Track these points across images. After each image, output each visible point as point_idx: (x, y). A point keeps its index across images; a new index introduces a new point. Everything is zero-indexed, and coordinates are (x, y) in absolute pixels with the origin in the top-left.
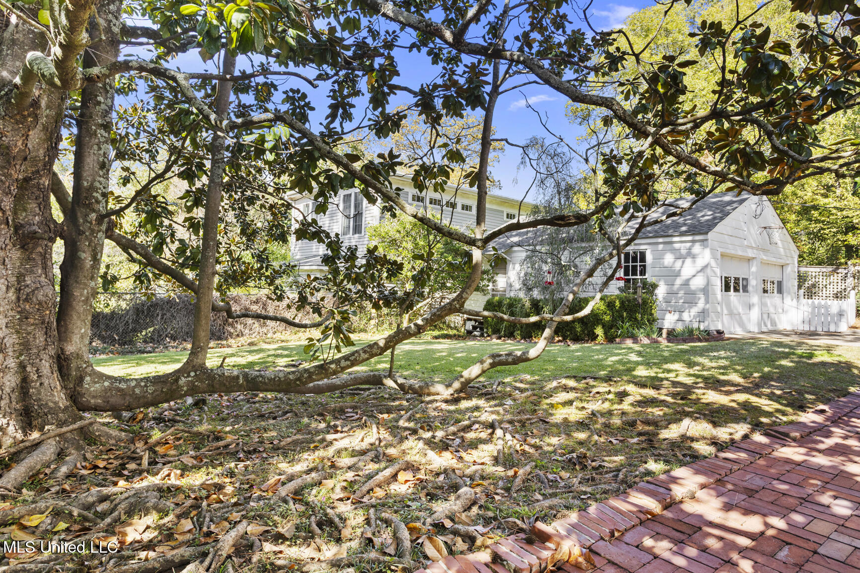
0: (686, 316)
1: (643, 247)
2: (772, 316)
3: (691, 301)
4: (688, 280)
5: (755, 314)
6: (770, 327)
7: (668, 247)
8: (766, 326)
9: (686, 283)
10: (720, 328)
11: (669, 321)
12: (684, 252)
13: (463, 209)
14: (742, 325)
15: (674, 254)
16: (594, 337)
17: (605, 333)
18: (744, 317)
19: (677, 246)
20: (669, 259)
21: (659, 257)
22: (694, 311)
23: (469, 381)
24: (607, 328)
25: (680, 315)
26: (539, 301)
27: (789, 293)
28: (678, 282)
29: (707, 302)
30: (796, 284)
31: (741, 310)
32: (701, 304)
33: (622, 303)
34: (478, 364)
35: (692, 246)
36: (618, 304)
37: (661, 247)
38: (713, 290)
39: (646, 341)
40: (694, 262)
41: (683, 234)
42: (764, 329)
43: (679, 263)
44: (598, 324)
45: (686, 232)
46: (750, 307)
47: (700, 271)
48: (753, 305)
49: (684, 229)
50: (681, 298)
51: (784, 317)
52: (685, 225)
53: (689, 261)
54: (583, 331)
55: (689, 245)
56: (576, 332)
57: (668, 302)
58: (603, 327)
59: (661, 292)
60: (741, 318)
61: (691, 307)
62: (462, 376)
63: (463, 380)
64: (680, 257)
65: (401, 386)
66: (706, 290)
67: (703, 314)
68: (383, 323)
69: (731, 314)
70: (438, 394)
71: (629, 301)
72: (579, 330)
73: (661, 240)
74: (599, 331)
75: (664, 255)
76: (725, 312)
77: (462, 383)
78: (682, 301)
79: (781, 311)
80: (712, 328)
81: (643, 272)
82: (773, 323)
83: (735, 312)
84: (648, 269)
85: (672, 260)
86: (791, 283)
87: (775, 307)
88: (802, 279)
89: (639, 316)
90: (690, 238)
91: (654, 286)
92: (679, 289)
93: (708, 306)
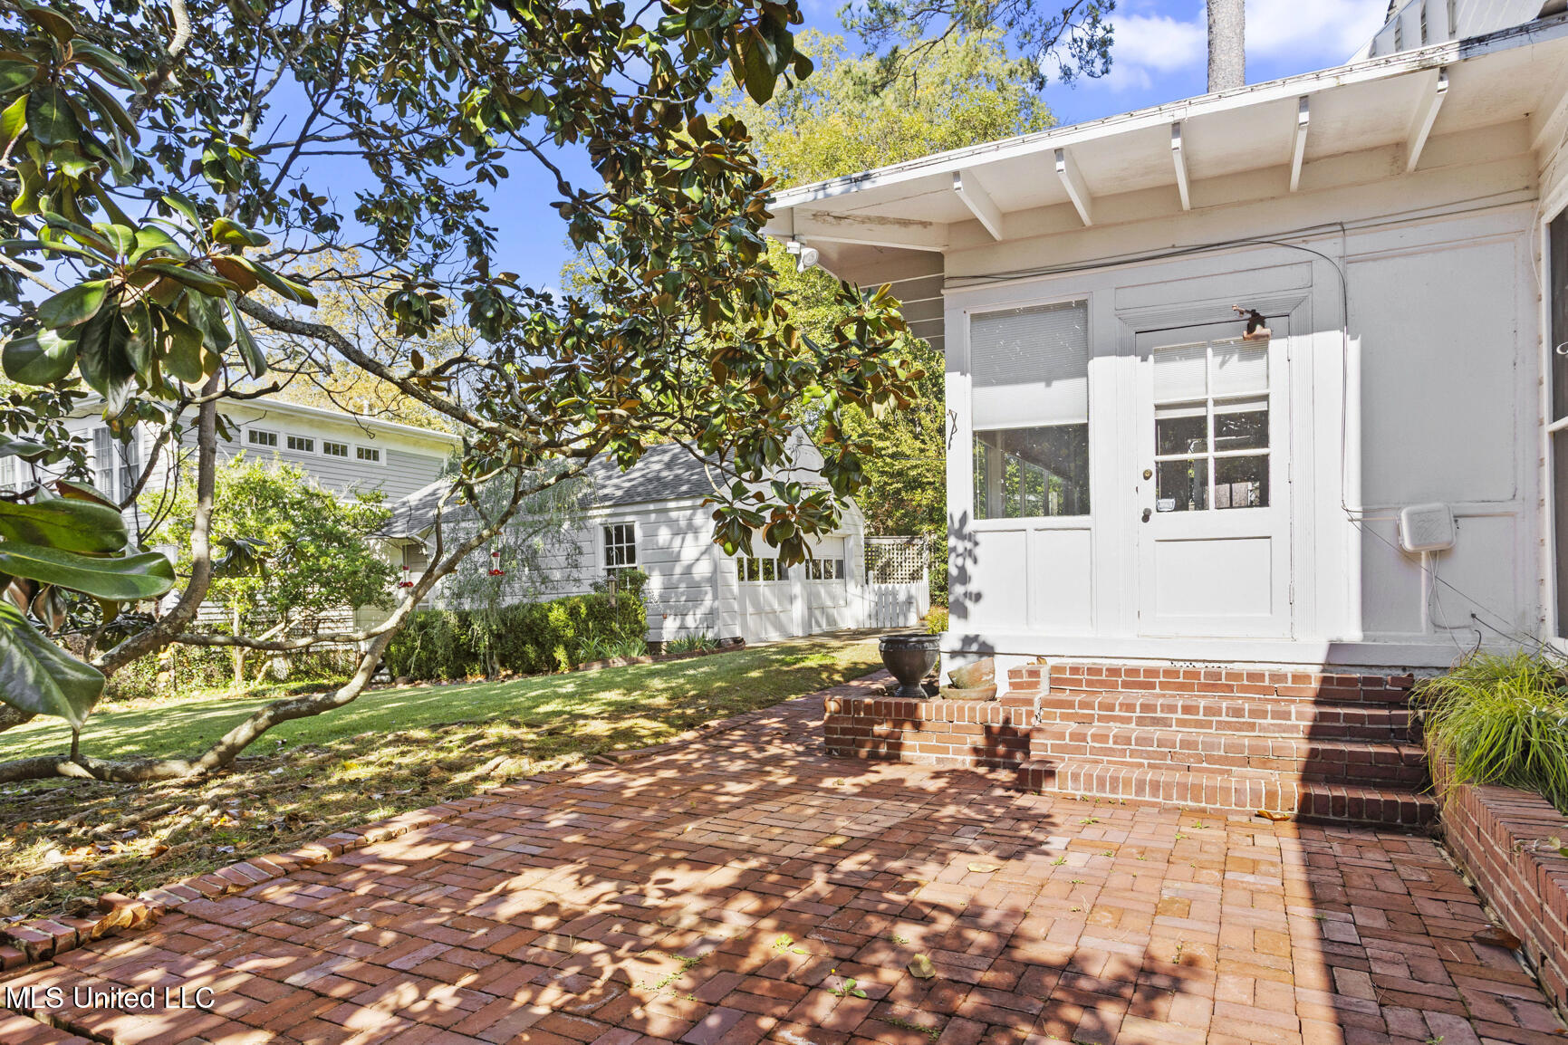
0: (690, 622)
1: (629, 519)
2: (832, 611)
3: (695, 600)
4: (690, 567)
5: (798, 610)
6: (825, 627)
7: (662, 517)
8: (820, 626)
9: (688, 570)
10: (738, 633)
11: (670, 631)
12: (683, 523)
13: (360, 456)
14: (780, 627)
15: (670, 527)
16: (555, 666)
17: (570, 657)
18: (782, 616)
19: (674, 515)
20: (664, 535)
21: (651, 534)
22: (700, 612)
23: (234, 749)
24: (571, 647)
25: (683, 620)
26: (468, 614)
27: (852, 577)
28: (678, 569)
29: (715, 598)
30: (863, 562)
31: (776, 606)
32: (708, 601)
33: (590, 608)
34: (250, 721)
35: (693, 514)
36: (583, 610)
37: (653, 516)
38: (725, 580)
39: (620, 663)
40: (696, 538)
41: (679, 497)
42: (816, 630)
43: (677, 541)
44: (559, 643)
45: (686, 493)
46: (792, 599)
47: (703, 554)
48: (795, 597)
49: (684, 488)
50: (682, 594)
51: (847, 612)
52: (688, 481)
53: (690, 537)
54: (539, 657)
55: (689, 512)
56: (529, 659)
57: (664, 599)
58: (566, 647)
59: (655, 585)
60: (777, 618)
61: (695, 607)
62: (220, 743)
63: (221, 748)
64: (678, 532)
65: (99, 773)
66: (713, 580)
67: (712, 615)
68: (191, 677)
69: (759, 612)
70: (174, 777)
71: (600, 604)
72: (532, 655)
73: (651, 507)
74: (560, 654)
75: (657, 529)
76: (750, 610)
77: (220, 755)
78: (683, 598)
79: (842, 602)
80: (725, 635)
81: (632, 559)
82: (831, 621)
83: (767, 609)
84: (638, 552)
85: (669, 537)
86: (856, 563)
87: (833, 598)
88: (871, 555)
89: (616, 626)
90: (688, 503)
91: (643, 578)
92: (680, 581)
93: (716, 603)
